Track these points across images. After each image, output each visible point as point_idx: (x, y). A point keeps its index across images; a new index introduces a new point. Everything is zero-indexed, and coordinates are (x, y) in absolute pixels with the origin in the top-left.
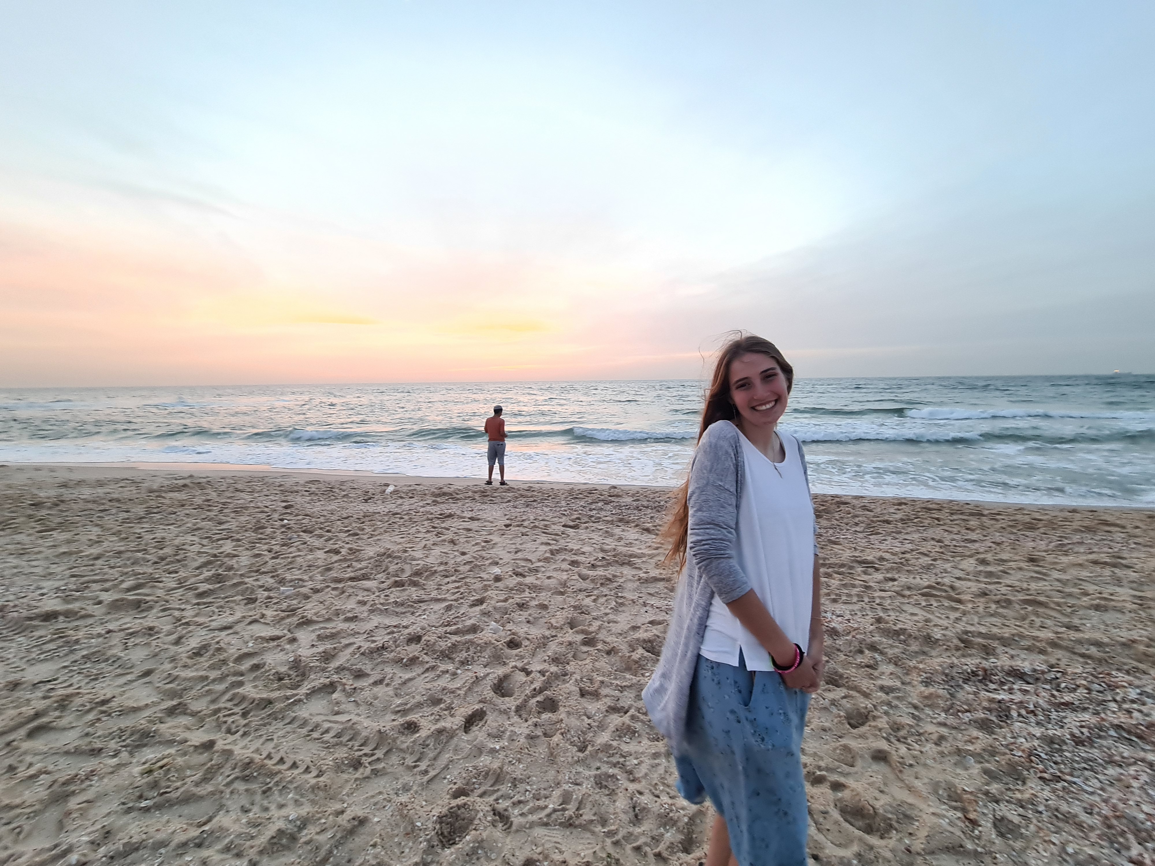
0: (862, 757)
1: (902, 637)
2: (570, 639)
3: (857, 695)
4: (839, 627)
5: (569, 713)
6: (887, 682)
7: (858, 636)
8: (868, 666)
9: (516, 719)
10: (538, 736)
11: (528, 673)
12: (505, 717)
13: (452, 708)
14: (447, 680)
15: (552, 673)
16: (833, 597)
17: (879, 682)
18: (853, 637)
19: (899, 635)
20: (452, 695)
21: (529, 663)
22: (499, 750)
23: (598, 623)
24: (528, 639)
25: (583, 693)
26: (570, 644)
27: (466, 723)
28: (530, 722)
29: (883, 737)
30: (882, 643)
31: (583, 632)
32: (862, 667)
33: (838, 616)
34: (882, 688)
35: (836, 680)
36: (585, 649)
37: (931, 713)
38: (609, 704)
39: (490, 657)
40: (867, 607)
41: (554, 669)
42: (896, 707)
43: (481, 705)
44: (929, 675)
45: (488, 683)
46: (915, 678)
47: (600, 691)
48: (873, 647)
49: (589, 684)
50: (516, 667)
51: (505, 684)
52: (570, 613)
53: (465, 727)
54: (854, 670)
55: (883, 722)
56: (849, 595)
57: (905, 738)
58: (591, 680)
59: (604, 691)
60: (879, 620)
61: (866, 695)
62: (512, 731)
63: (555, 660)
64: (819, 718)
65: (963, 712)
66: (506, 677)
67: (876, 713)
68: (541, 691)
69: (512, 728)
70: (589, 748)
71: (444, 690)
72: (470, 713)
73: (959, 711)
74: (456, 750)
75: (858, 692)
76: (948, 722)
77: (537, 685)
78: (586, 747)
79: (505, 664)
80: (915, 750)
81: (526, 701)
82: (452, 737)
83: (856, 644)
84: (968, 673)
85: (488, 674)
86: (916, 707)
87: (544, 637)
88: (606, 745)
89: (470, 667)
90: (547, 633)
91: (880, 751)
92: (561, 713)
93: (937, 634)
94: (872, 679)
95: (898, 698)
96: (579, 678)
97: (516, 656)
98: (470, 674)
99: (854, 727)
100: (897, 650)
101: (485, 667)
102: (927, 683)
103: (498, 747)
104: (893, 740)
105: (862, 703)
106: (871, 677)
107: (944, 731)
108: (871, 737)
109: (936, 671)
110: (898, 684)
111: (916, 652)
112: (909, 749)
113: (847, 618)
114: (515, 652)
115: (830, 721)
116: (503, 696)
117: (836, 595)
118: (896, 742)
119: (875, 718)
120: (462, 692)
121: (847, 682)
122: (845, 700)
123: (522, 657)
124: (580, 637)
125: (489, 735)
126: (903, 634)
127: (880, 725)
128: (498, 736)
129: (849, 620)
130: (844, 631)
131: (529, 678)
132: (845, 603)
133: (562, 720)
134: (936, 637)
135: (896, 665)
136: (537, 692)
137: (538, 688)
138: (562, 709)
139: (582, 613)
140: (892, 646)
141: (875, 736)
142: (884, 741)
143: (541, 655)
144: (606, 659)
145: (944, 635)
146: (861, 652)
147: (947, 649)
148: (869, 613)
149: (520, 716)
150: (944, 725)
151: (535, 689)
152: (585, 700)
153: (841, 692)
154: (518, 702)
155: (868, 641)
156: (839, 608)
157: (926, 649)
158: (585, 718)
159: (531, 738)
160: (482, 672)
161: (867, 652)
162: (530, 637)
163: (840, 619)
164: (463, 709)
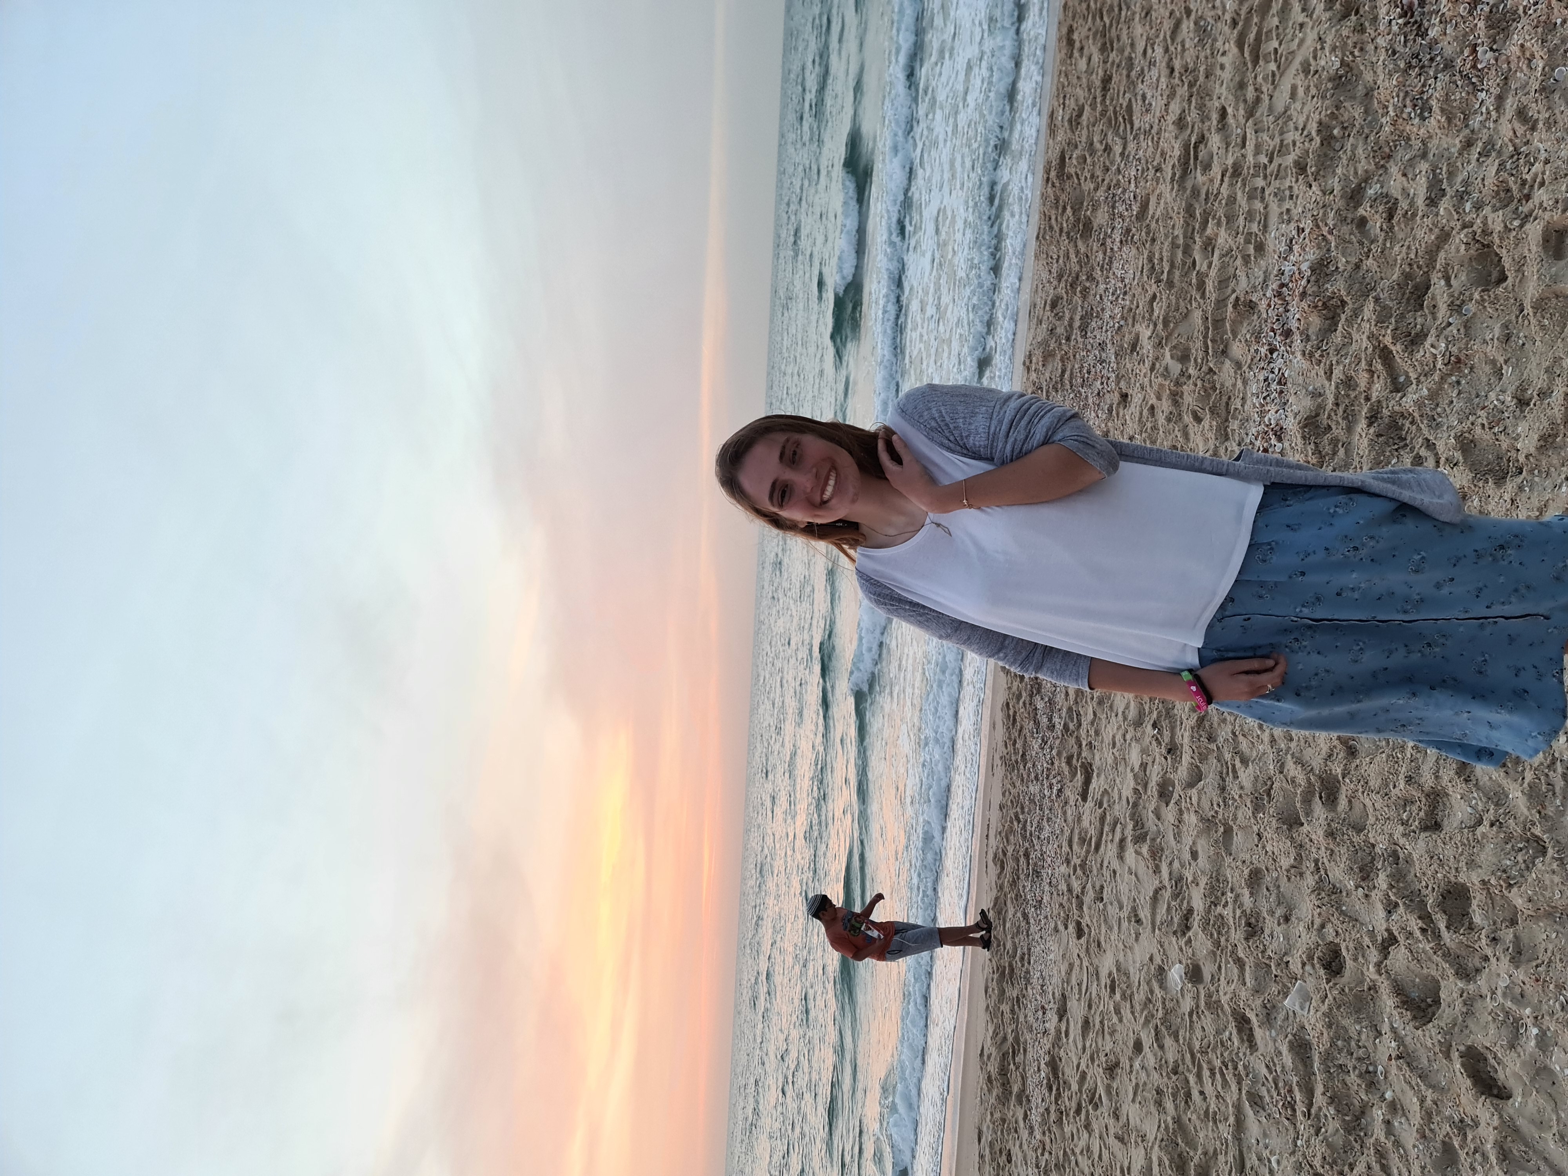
0: (1555, 279)
1: (1335, 132)
2: (1321, 833)
3: (1442, 255)
4: (1313, 255)
5: (1472, 864)
6: (1420, 188)
7: (1331, 223)
8: (1390, 217)
9: (1482, 982)
10: (1515, 936)
11: (1391, 940)
12: (1479, 1004)
13: (1462, 1121)
14: (1405, 1126)
15: (1391, 887)
16: (1251, 249)
17: (1420, 202)
18: (1331, 232)
19: (1332, 137)
20: (1436, 1119)
21: (1372, 933)
22: (1540, 1029)
23: (1290, 764)
24: (1323, 926)
25: (1433, 825)
26: (1330, 834)
27: (1491, 1095)
28: (1489, 952)
29: (1521, 226)
30: (1347, 178)
31: (1307, 801)
32: (1391, 228)
33: (1291, 249)
34: (1432, 202)
35: (1416, 287)
36: (1343, 803)
37: (1479, 118)
38: (1452, 773)
39: (1358, 1021)
40: (1276, 184)
41: (1382, 881)
42: (1466, 183)
43: (1455, 1055)
44: (1408, 102)
45: (1408, 1031)
46: (1414, 128)
47: (1427, 788)
48: (1354, 196)
49: (1415, 808)
50: (1378, 965)
51: (1415, 995)
52: (1269, 823)
53: (1499, 1097)
54: (1397, 248)
55: (1496, 220)
56: (1250, 216)
57: (1524, 182)
58: (1407, 802)
59: (1427, 779)
60: (1301, 167)
61: (1445, 237)
62: (1504, 995)
63: (1366, 873)
64: (1485, 342)
65: (1476, 61)
66: (1399, 990)
67: (1477, 227)
68: (1426, 917)
69: (1499, 992)
70: (1537, 831)
71: (1424, 1136)
72: (1469, 1082)
73: (1474, 67)
74: (1541, 1125)
75: (1438, 248)
76: (1495, 91)
77: (1415, 924)
78: (1538, 839)
79: (1373, 988)
80: (1543, 173)
81: (1447, 955)
82: (1516, 1130)
83: (1345, 229)
84: (1405, 24)
85: (1393, 1030)
86: (1468, 144)
87: (1318, 889)
88: (1530, 797)
89: (1380, 1068)
90: (1310, 880)
91: (1546, 240)
92: (1472, 879)
93: (1330, 62)
94: (1414, 215)
95: (1451, 174)
96: (1401, 828)
97: (1355, 960)
98: (1394, 1071)
99: (1503, 278)
100: (1360, 151)
101: (1379, 1034)
102: (1424, 110)
103: (1535, 1031)
104: (1525, 209)
105: (1458, 251)
106: (1410, 217)
107: (1511, 105)
108: (1519, 248)
109: (1401, 85)
110: (1424, 166)
111: (1366, 112)
112: (1542, 184)
113: (1294, 232)
114: (1349, 963)
115: (1490, 322)
116: (1437, 1002)
117: (1247, 241)
118: (1530, 203)
119: (1486, 232)
120: (1429, 1095)
121: (1419, 267)
122: (1453, 282)
123: (1359, 948)
124: (1319, 810)
125: (1512, 1047)
126: (1330, 128)
127: (1498, 227)
128: (1515, 1028)
129: (1299, 230)
130: (1319, 248)
131: (1401, 938)
132: (1265, 226)
133: (1483, 882)
134: (1338, 64)
135: (1389, 157)
136: (1429, 929)
137: (1420, 923)
138: (1462, 878)
139: (1269, 795)
140: (1353, 158)
141: (1518, 241)
142: (1528, 226)
143: (1355, 902)
144: (1363, 760)
145: (1334, 49)
146: (1362, 222)
147: (1362, 49)
148: (1287, 184)
149: (1478, 971)
150: (1500, 99)
151: (1423, 931)
152: (1446, 822)
153: (1438, 285)
154: (1450, 972)
155: (1340, 203)
156: (1274, 242)
157: (1360, 90)
158: (1481, 829)
159: (1518, 955)
160: (1387, 1046)
161: (1361, 211)
162: (1318, 922)
163: (1296, 248)
164: (1463, 1099)
